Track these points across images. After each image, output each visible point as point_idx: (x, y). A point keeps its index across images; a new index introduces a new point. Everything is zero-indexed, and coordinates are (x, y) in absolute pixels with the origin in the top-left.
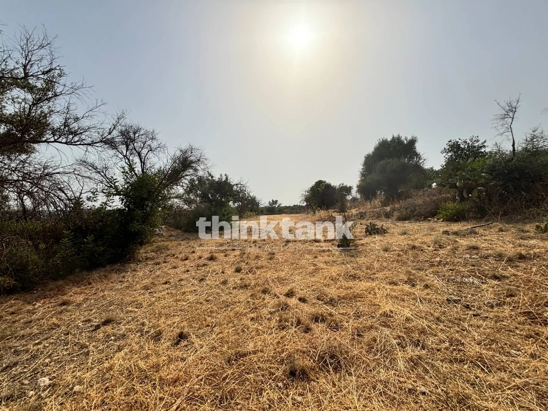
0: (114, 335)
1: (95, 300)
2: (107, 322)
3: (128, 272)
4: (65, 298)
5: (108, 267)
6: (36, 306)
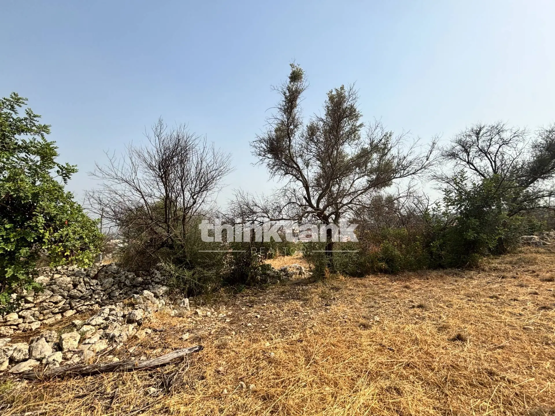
0: (419, 315)
1: (425, 291)
2: (420, 306)
3: (464, 277)
4: (408, 284)
5: (448, 270)
6: (393, 284)
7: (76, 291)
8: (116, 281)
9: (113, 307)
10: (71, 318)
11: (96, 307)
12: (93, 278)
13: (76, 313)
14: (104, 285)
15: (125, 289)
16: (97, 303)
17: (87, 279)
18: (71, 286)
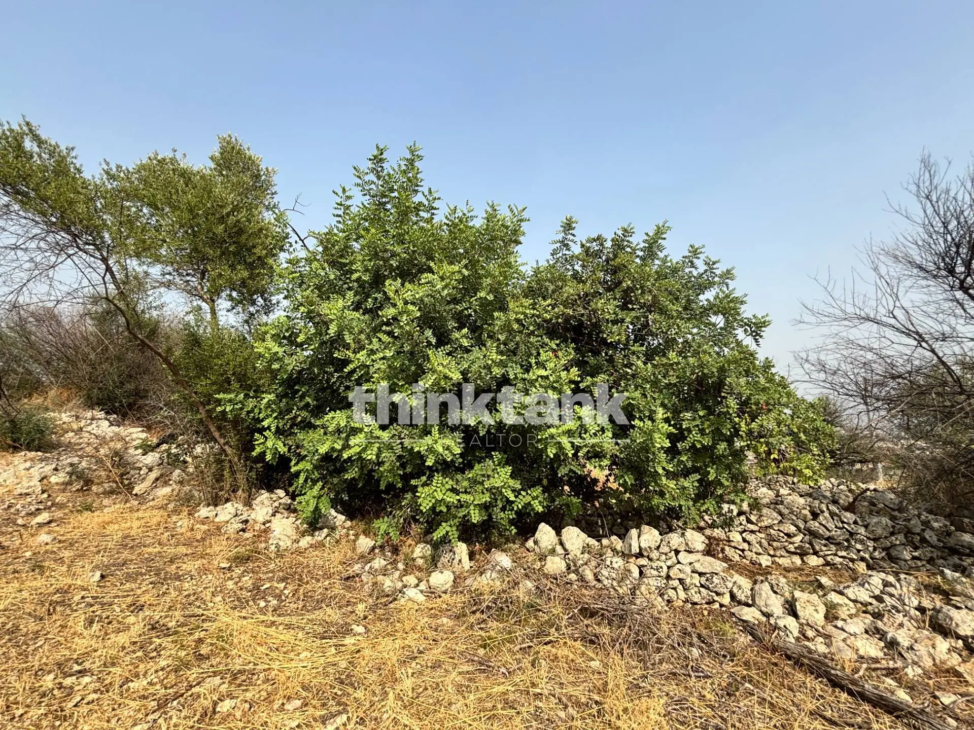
7: (817, 524)
8: (898, 526)
9: (891, 579)
10: (815, 570)
11: (861, 567)
12: (847, 509)
13: (823, 565)
14: (870, 527)
15: (927, 552)
16: (863, 559)
17: (833, 508)
18: (806, 512)
